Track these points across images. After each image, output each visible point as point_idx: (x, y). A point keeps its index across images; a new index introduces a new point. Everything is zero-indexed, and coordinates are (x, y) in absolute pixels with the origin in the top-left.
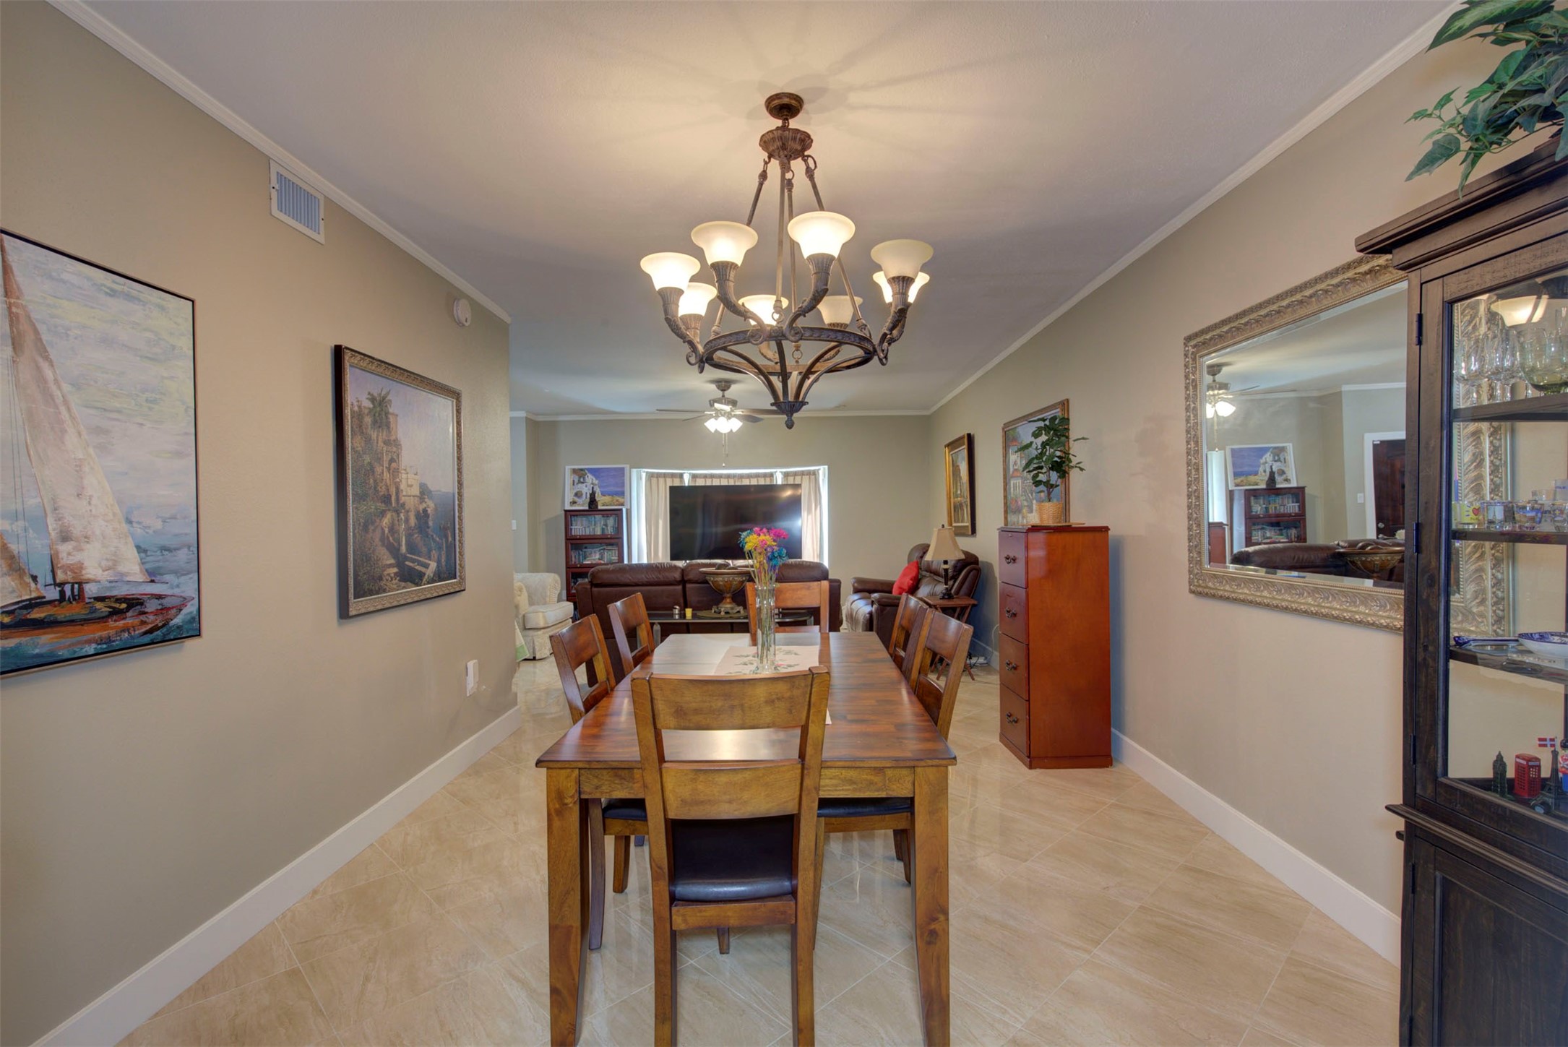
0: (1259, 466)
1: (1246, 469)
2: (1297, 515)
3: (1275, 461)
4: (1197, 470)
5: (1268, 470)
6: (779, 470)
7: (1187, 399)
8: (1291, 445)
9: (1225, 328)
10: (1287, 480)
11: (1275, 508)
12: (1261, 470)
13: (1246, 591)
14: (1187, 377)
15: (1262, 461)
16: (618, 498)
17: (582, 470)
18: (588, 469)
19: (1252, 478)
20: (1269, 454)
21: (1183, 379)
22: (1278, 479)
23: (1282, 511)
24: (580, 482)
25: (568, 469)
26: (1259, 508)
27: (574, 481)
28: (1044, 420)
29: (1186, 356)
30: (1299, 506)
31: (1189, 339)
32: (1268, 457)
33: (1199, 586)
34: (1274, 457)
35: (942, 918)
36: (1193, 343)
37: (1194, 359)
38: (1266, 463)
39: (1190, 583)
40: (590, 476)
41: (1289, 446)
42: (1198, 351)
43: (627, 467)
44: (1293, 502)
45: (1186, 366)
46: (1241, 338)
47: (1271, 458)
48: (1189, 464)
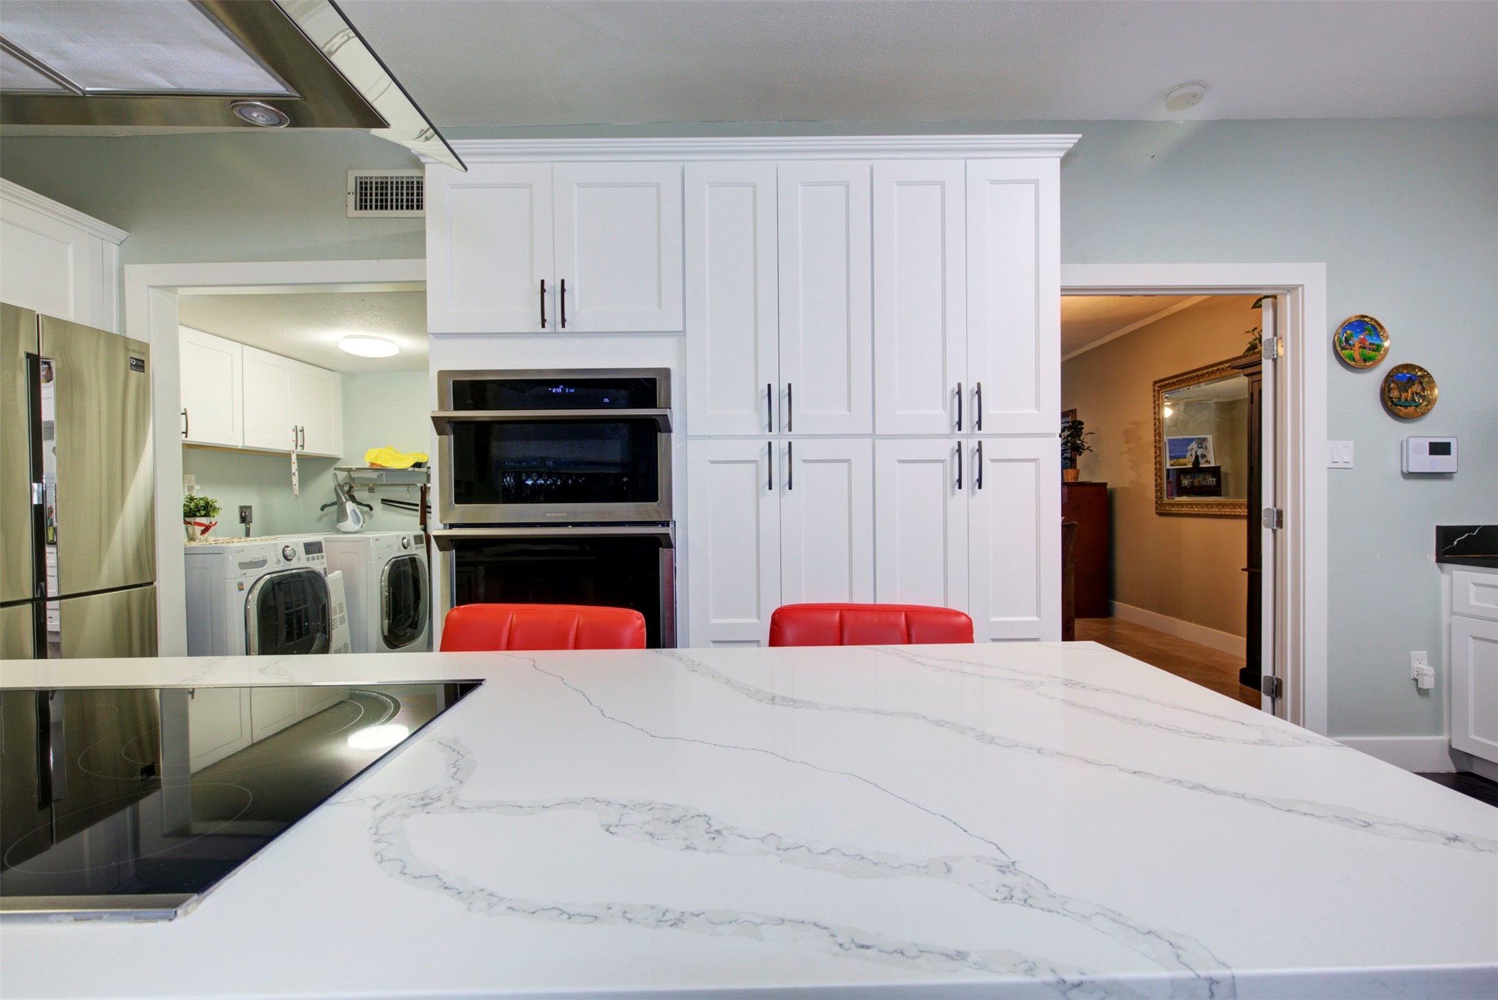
0: (1187, 451)
1: (1178, 454)
2: (1215, 486)
3: (1199, 448)
4: (1160, 450)
5: (1194, 454)
7: (1155, 413)
8: (1211, 436)
9: (1175, 380)
10: (1208, 462)
11: (1199, 482)
12: (1189, 454)
13: (1186, 509)
14: (1154, 402)
15: (1189, 448)
19: (1182, 461)
20: (1194, 443)
21: (1152, 403)
22: (1201, 461)
23: (1204, 484)
26: (1187, 482)
28: (1068, 422)
29: (1154, 391)
30: (1216, 481)
31: (1155, 383)
32: (1194, 445)
33: (1161, 510)
34: (1198, 445)
35: (1072, 622)
36: (1158, 385)
37: (1159, 394)
38: (1192, 449)
39: (1157, 509)
41: (1210, 437)
42: (1161, 390)
44: (1212, 477)
45: (1154, 396)
46: (1184, 385)
47: (1196, 446)
48: (1155, 447)
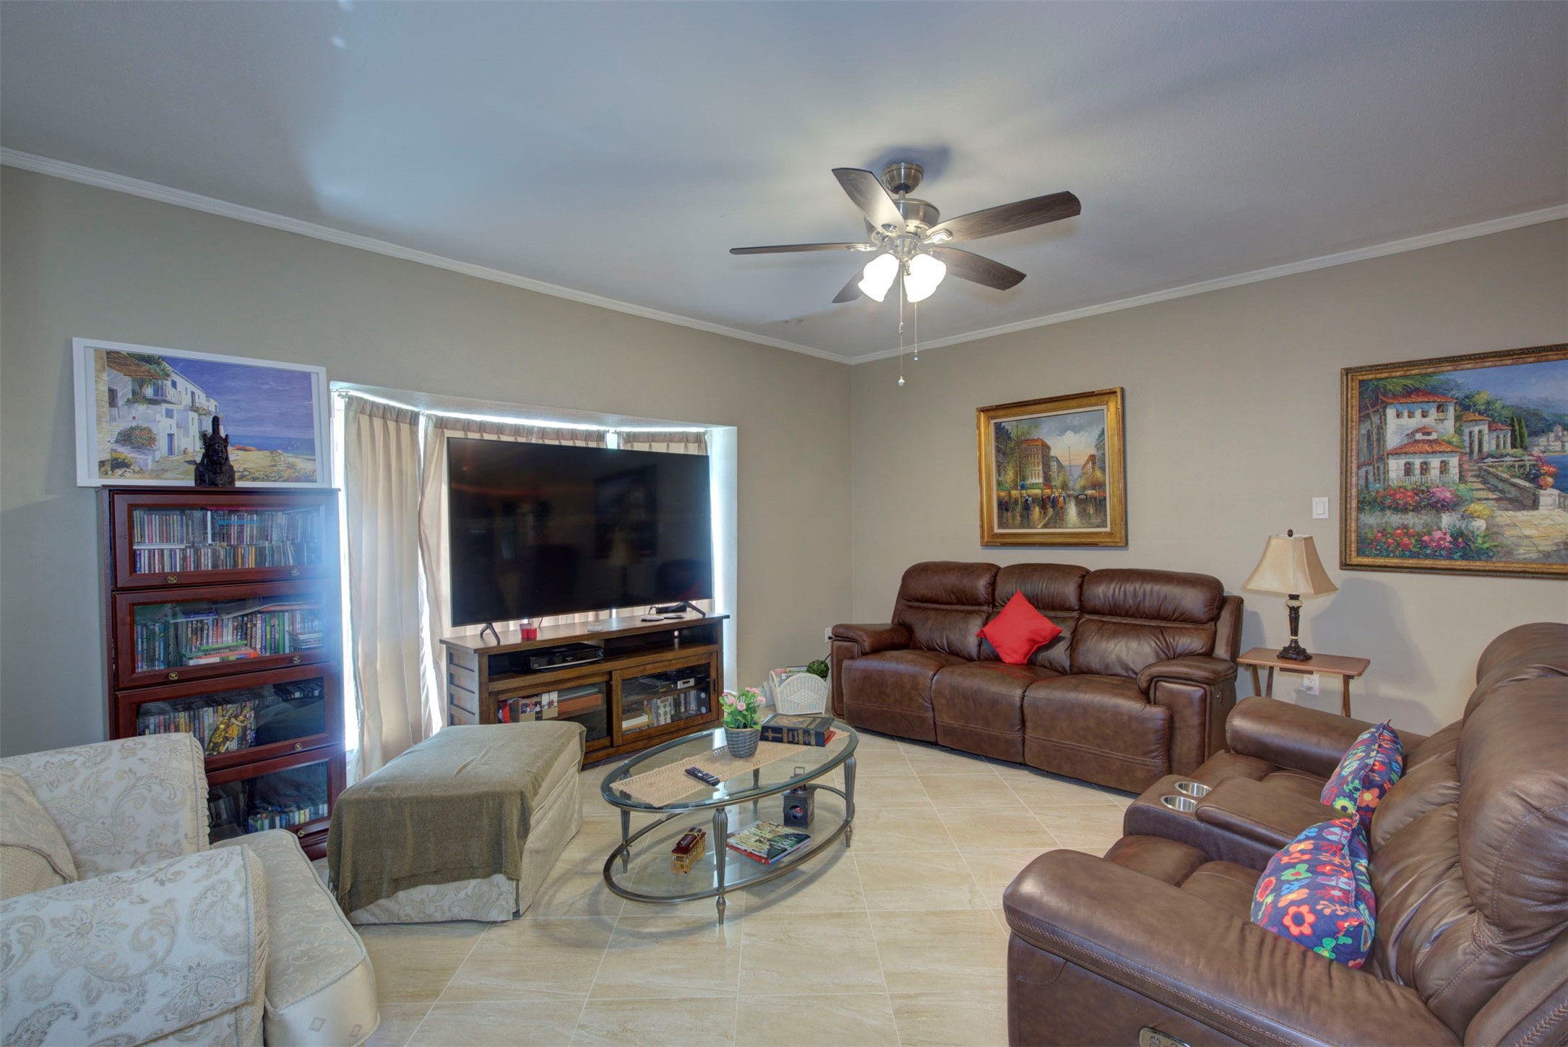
6: (612, 430)
16: (291, 460)
17: (148, 359)
18: (173, 362)
24: (137, 397)
25: (84, 350)
27: (112, 393)
40: (183, 383)
43: (319, 372)
